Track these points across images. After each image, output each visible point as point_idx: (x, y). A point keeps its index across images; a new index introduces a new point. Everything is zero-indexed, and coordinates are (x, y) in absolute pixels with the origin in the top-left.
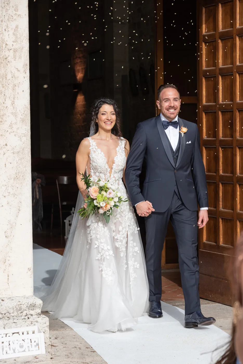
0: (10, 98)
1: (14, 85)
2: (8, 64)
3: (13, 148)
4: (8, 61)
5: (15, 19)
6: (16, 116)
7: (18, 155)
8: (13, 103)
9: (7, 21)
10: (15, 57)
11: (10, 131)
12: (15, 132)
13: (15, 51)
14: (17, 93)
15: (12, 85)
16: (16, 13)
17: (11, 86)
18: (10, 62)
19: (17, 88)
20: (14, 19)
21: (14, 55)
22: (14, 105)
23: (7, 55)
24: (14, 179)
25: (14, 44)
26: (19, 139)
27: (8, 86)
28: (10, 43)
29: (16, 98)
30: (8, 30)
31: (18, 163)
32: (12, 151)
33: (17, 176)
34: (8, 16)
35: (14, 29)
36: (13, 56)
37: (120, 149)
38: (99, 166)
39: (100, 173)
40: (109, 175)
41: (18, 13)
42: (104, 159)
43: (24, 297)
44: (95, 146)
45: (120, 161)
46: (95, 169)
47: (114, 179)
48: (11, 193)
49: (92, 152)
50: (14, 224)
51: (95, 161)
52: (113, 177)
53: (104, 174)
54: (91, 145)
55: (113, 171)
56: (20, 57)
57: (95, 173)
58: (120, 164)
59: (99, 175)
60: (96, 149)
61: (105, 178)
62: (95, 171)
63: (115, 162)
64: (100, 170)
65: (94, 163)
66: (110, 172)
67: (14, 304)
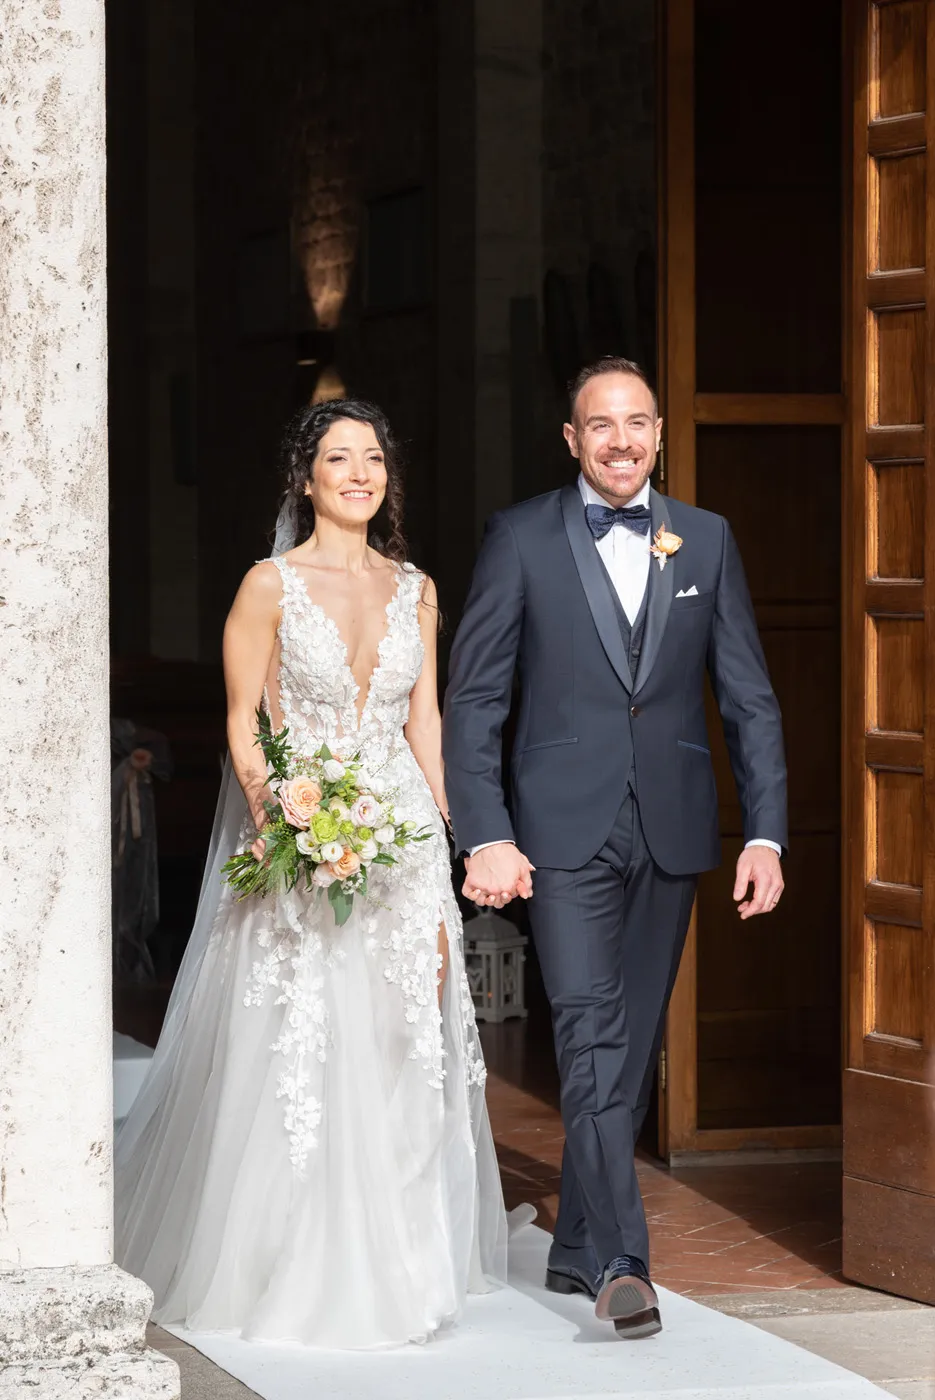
0: (22, 394)
1: (41, 342)
2: (15, 247)
3: (33, 616)
4: (13, 233)
5: (48, 53)
6: (46, 474)
7: (54, 647)
8: (33, 419)
9: (11, 61)
10: (43, 218)
11: (17, 539)
12: (43, 546)
13: (46, 190)
14: (49, 377)
15: (30, 341)
16: (52, 23)
17: (24, 345)
18: (22, 241)
19: (50, 352)
20: (41, 50)
21: (42, 208)
22: (37, 425)
23: (10, 209)
24: (34, 753)
25: (42, 159)
26: (59, 574)
27: (14, 343)
28: (23, 155)
29: (46, 400)
30: (17, 98)
31: (50, 682)
32: (27, 630)
33: (48, 737)
34: (18, 41)
35: (40, 97)
36: (37, 214)
37: (400, 610)
38: (317, 677)
39: (320, 702)
40: (354, 711)
41: (60, 25)
42: (335, 649)
43: (73, 1271)
44: (301, 593)
45: (403, 656)
46: (301, 686)
47: (373, 727)
48: (22, 813)
49: (289, 617)
50: (32, 951)
51: (301, 653)
52: (372, 721)
53: (336, 710)
54: (286, 588)
55: (371, 695)
56: (67, 220)
57: (297, 702)
58: (400, 670)
59: (315, 710)
60: (304, 605)
61: (340, 722)
62: (299, 696)
63: (381, 660)
64: (320, 691)
65: (294, 663)
66: (360, 701)
67: (28, 1300)
